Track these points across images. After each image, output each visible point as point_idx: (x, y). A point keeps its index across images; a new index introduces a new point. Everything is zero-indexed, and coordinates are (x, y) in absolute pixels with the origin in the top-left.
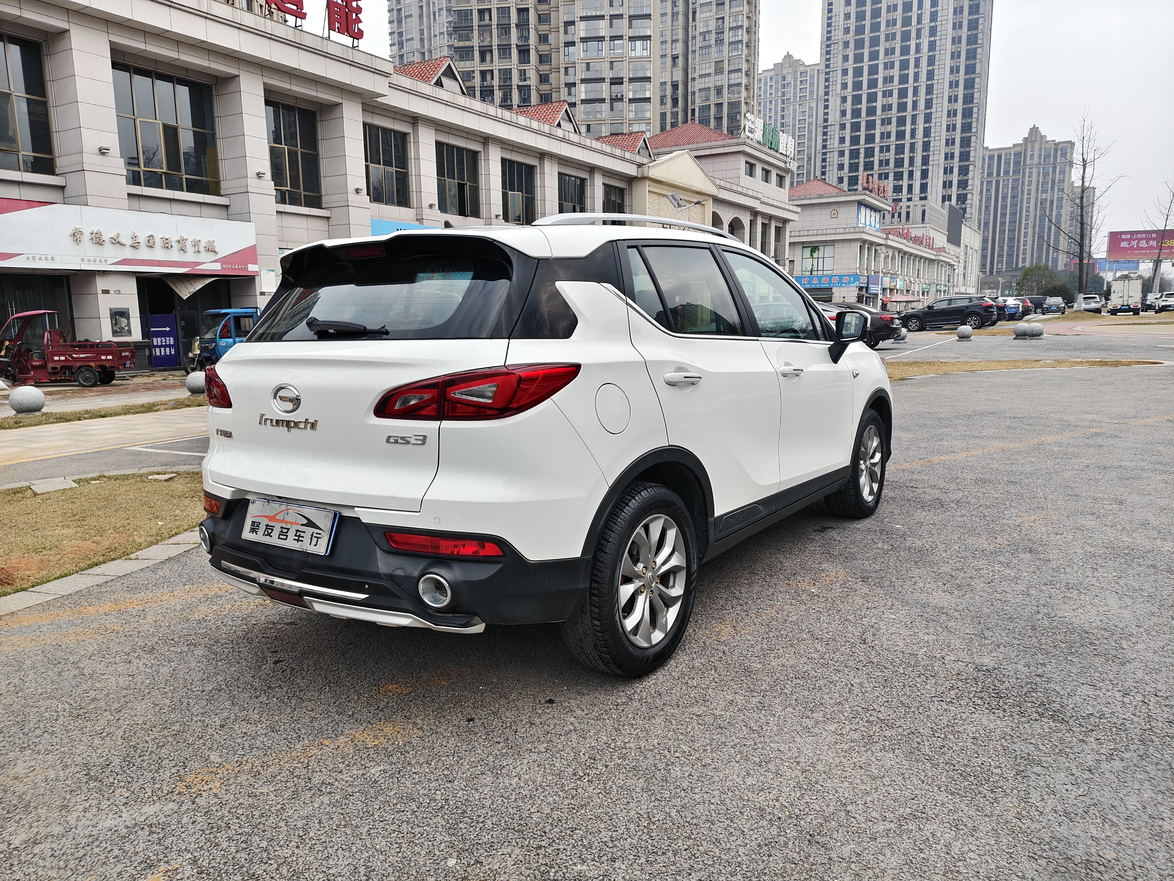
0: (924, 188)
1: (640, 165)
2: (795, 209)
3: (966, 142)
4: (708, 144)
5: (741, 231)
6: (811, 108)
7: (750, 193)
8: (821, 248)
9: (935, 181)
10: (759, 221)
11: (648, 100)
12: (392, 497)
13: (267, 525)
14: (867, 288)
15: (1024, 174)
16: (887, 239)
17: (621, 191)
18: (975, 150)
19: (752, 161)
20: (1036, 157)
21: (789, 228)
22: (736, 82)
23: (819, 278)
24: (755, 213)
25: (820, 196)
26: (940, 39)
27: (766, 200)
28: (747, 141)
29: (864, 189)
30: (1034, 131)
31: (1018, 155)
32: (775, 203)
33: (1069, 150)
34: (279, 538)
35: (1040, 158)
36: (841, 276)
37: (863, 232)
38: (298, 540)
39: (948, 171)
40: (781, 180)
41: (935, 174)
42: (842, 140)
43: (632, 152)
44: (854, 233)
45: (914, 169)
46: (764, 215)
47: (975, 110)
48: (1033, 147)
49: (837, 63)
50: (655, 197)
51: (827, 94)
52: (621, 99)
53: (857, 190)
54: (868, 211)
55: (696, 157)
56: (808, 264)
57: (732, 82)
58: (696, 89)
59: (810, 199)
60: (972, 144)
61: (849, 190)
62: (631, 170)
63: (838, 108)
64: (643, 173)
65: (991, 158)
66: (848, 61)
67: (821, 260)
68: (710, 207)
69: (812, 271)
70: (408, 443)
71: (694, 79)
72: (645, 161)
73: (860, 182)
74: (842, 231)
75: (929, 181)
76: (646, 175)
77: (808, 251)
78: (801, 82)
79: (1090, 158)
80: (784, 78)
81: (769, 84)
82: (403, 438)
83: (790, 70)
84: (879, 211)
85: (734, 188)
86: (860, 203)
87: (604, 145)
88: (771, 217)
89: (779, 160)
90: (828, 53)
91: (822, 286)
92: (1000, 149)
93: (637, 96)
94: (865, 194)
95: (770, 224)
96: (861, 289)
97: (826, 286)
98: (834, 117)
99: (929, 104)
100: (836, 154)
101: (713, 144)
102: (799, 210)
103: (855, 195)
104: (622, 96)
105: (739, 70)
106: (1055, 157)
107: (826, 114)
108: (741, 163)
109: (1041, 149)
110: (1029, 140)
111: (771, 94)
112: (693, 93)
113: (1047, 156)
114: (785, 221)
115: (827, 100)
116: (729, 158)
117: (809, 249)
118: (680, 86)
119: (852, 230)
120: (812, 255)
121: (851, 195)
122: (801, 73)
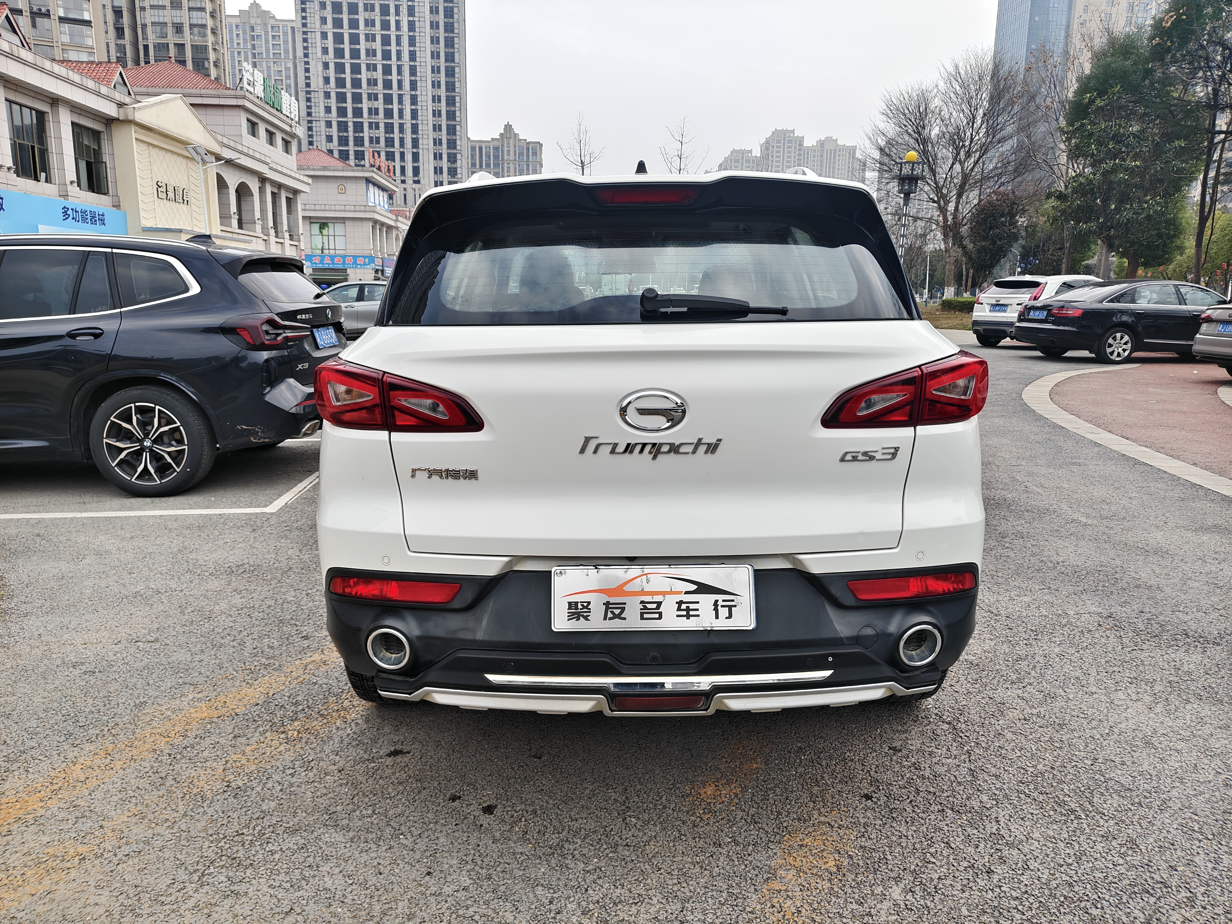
0: (416, 171)
1: (121, 105)
2: (306, 179)
3: (452, 130)
4: (197, 91)
5: (250, 199)
6: (287, 69)
7: (257, 155)
8: (331, 225)
9: (426, 165)
10: (269, 189)
11: (88, 23)
12: (862, 534)
13: (607, 604)
14: (382, 271)
15: (503, 168)
16: (397, 220)
17: (96, 135)
18: (461, 139)
19: (254, 119)
20: (512, 153)
21: (300, 201)
22: (200, 23)
23: (332, 257)
24: (263, 180)
25: (325, 168)
26: (419, 21)
27: (275, 166)
28: (248, 94)
29: (372, 166)
30: (508, 127)
31: (496, 149)
32: (284, 171)
33: (538, 149)
34: (642, 618)
35: (515, 155)
36: (355, 257)
37: (374, 212)
38: (688, 616)
39: (438, 156)
40: (287, 144)
41: (426, 159)
42: (328, 110)
43: (107, 85)
44: (365, 211)
45: (405, 150)
46: (274, 183)
47: (457, 99)
48: (508, 144)
49: (314, 23)
50: (144, 147)
51: (306, 55)
52: (47, 15)
53: (364, 166)
54: (376, 189)
55: (191, 105)
56: (318, 241)
57: (195, 22)
58: (148, 21)
59: (314, 170)
60: (458, 133)
61: (356, 165)
62: (110, 110)
63: (320, 74)
64: (127, 115)
65: (473, 148)
66: (326, 24)
67: (331, 238)
68: (213, 168)
69: (322, 249)
70: (872, 458)
71: (143, 9)
72: (127, 100)
73: (366, 158)
74: (352, 208)
75: (420, 164)
76: (130, 118)
77: (316, 228)
78: (274, 37)
79: (587, 160)
80: (252, 29)
81: (235, 33)
82: (865, 454)
83: (259, 21)
84: (386, 191)
85: (239, 147)
86: (368, 181)
87: (70, 73)
88: (280, 186)
89: (283, 121)
90: (304, 10)
91: (336, 266)
92: (480, 141)
93: (71, 16)
94: (373, 171)
95: (279, 193)
96: (377, 271)
97: (341, 267)
98: (317, 83)
99: (414, 85)
100: (323, 124)
101: (204, 92)
102: (310, 181)
103: (363, 171)
104: (48, 11)
105: (203, 9)
106: (528, 156)
107: (308, 78)
108: (242, 119)
109: (515, 146)
110: (504, 136)
111: (238, 44)
112: (144, 26)
113: (521, 154)
114: (296, 192)
115: (307, 63)
116: (227, 112)
117: (318, 226)
118: (125, 14)
119: (363, 208)
120: (321, 232)
121: (358, 171)
122: (272, 27)
